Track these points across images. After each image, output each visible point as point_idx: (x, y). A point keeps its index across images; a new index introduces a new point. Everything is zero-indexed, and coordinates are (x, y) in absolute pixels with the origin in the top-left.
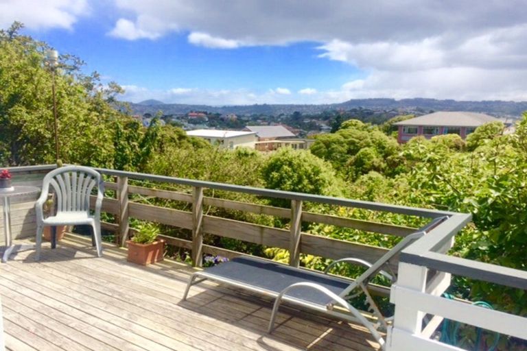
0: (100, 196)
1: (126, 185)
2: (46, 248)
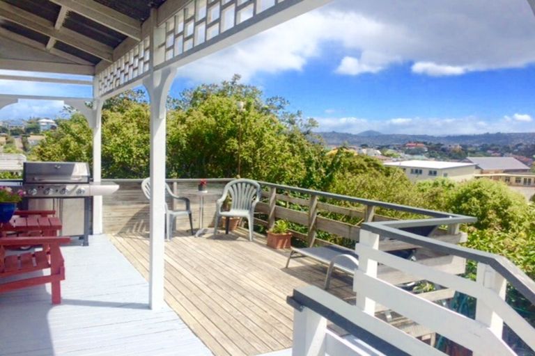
0: (257, 200)
1: (274, 193)
2: (223, 234)
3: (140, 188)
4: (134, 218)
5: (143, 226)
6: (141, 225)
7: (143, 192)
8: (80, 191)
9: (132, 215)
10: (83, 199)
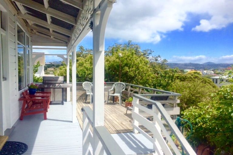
0: (124, 90)
1: (130, 87)
2: (112, 102)
3: (82, 85)
4: (81, 96)
5: (84, 99)
6: (83, 99)
7: (83, 87)
8: (60, 86)
9: (80, 95)
10: (62, 89)
